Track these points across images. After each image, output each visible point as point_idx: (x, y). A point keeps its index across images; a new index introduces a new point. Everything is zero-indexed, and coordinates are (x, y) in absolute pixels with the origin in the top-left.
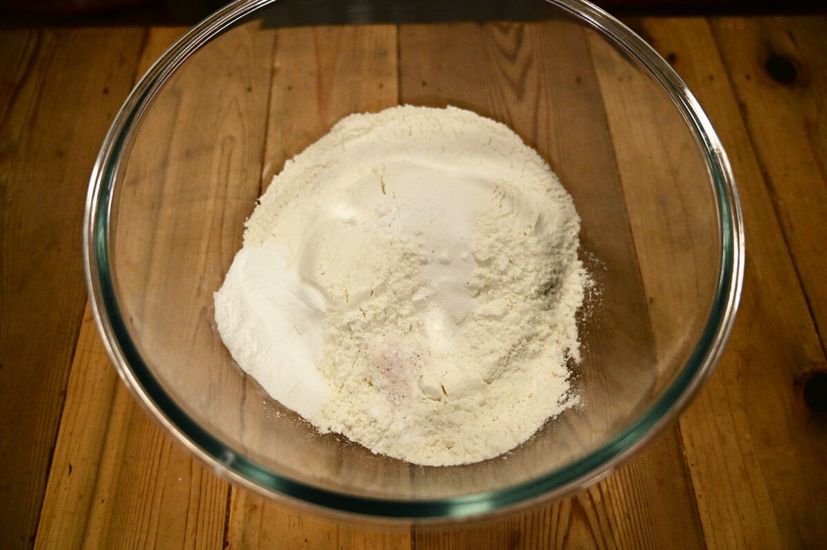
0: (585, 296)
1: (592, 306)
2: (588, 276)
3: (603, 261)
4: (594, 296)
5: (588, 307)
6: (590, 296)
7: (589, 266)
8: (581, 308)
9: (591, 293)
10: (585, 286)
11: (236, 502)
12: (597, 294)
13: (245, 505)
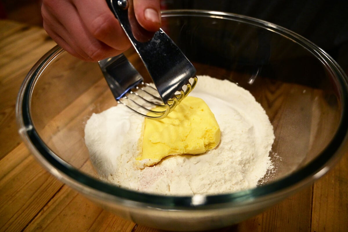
0: (267, 173)
1: (268, 178)
2: (271, 164)
3: (281, 157)
4: (271, 173)
5: (266, 178)
6: (269, 173)
7: (273, 159)
8: (263, 178)
9: (270, 171)
10: (268, 169)
11: (36, 221)
12: (273, 172)
13: (38, 224)
